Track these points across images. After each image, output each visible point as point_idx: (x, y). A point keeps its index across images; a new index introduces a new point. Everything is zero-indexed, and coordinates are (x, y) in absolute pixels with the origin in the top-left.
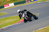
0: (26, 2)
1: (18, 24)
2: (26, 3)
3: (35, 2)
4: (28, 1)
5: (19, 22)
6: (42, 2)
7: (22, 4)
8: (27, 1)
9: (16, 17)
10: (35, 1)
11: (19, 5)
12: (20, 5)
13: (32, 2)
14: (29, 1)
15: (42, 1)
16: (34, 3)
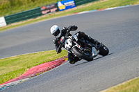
0: (43, 12)
1: (17, 82)
2: (43, 16)
3: (70, 12)
4: (50, 9)
5: (23, 78)
6: (92, 11)
7: (31, 19)
8: (46, 9)
9: (13, 60)
10: (70, 10)
11: (20, 23)
12: (24, 22)
13: (62, 12)
14: (52, 10)
15: (92, 9)
16: (68, 15)
